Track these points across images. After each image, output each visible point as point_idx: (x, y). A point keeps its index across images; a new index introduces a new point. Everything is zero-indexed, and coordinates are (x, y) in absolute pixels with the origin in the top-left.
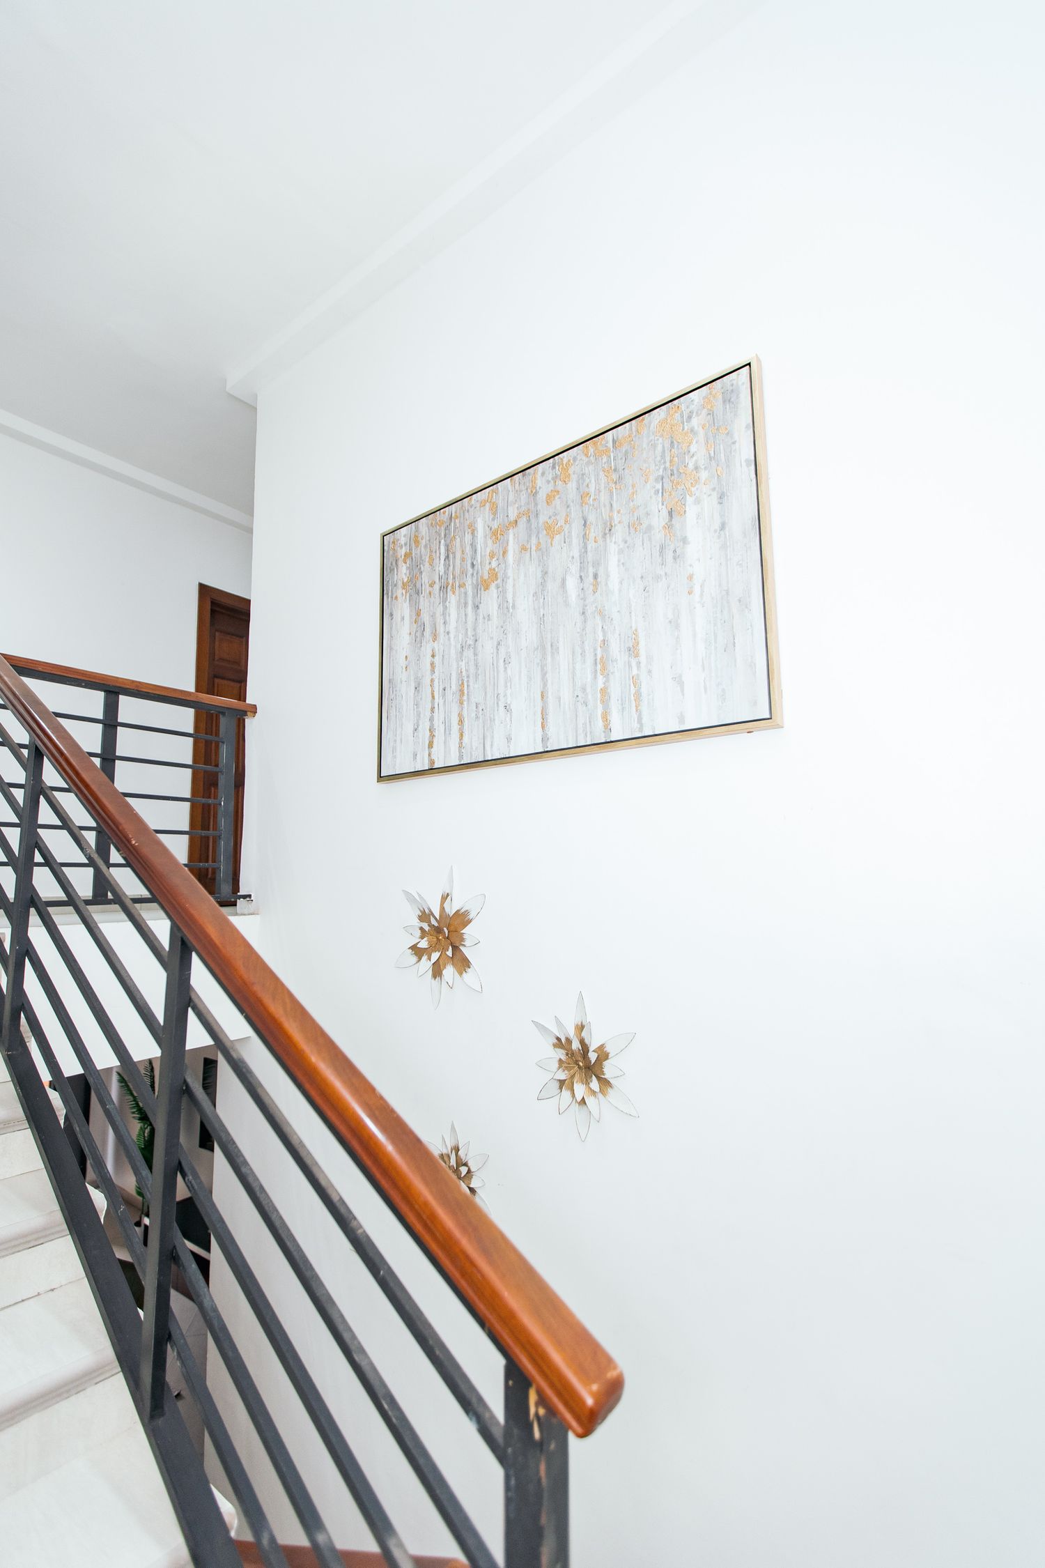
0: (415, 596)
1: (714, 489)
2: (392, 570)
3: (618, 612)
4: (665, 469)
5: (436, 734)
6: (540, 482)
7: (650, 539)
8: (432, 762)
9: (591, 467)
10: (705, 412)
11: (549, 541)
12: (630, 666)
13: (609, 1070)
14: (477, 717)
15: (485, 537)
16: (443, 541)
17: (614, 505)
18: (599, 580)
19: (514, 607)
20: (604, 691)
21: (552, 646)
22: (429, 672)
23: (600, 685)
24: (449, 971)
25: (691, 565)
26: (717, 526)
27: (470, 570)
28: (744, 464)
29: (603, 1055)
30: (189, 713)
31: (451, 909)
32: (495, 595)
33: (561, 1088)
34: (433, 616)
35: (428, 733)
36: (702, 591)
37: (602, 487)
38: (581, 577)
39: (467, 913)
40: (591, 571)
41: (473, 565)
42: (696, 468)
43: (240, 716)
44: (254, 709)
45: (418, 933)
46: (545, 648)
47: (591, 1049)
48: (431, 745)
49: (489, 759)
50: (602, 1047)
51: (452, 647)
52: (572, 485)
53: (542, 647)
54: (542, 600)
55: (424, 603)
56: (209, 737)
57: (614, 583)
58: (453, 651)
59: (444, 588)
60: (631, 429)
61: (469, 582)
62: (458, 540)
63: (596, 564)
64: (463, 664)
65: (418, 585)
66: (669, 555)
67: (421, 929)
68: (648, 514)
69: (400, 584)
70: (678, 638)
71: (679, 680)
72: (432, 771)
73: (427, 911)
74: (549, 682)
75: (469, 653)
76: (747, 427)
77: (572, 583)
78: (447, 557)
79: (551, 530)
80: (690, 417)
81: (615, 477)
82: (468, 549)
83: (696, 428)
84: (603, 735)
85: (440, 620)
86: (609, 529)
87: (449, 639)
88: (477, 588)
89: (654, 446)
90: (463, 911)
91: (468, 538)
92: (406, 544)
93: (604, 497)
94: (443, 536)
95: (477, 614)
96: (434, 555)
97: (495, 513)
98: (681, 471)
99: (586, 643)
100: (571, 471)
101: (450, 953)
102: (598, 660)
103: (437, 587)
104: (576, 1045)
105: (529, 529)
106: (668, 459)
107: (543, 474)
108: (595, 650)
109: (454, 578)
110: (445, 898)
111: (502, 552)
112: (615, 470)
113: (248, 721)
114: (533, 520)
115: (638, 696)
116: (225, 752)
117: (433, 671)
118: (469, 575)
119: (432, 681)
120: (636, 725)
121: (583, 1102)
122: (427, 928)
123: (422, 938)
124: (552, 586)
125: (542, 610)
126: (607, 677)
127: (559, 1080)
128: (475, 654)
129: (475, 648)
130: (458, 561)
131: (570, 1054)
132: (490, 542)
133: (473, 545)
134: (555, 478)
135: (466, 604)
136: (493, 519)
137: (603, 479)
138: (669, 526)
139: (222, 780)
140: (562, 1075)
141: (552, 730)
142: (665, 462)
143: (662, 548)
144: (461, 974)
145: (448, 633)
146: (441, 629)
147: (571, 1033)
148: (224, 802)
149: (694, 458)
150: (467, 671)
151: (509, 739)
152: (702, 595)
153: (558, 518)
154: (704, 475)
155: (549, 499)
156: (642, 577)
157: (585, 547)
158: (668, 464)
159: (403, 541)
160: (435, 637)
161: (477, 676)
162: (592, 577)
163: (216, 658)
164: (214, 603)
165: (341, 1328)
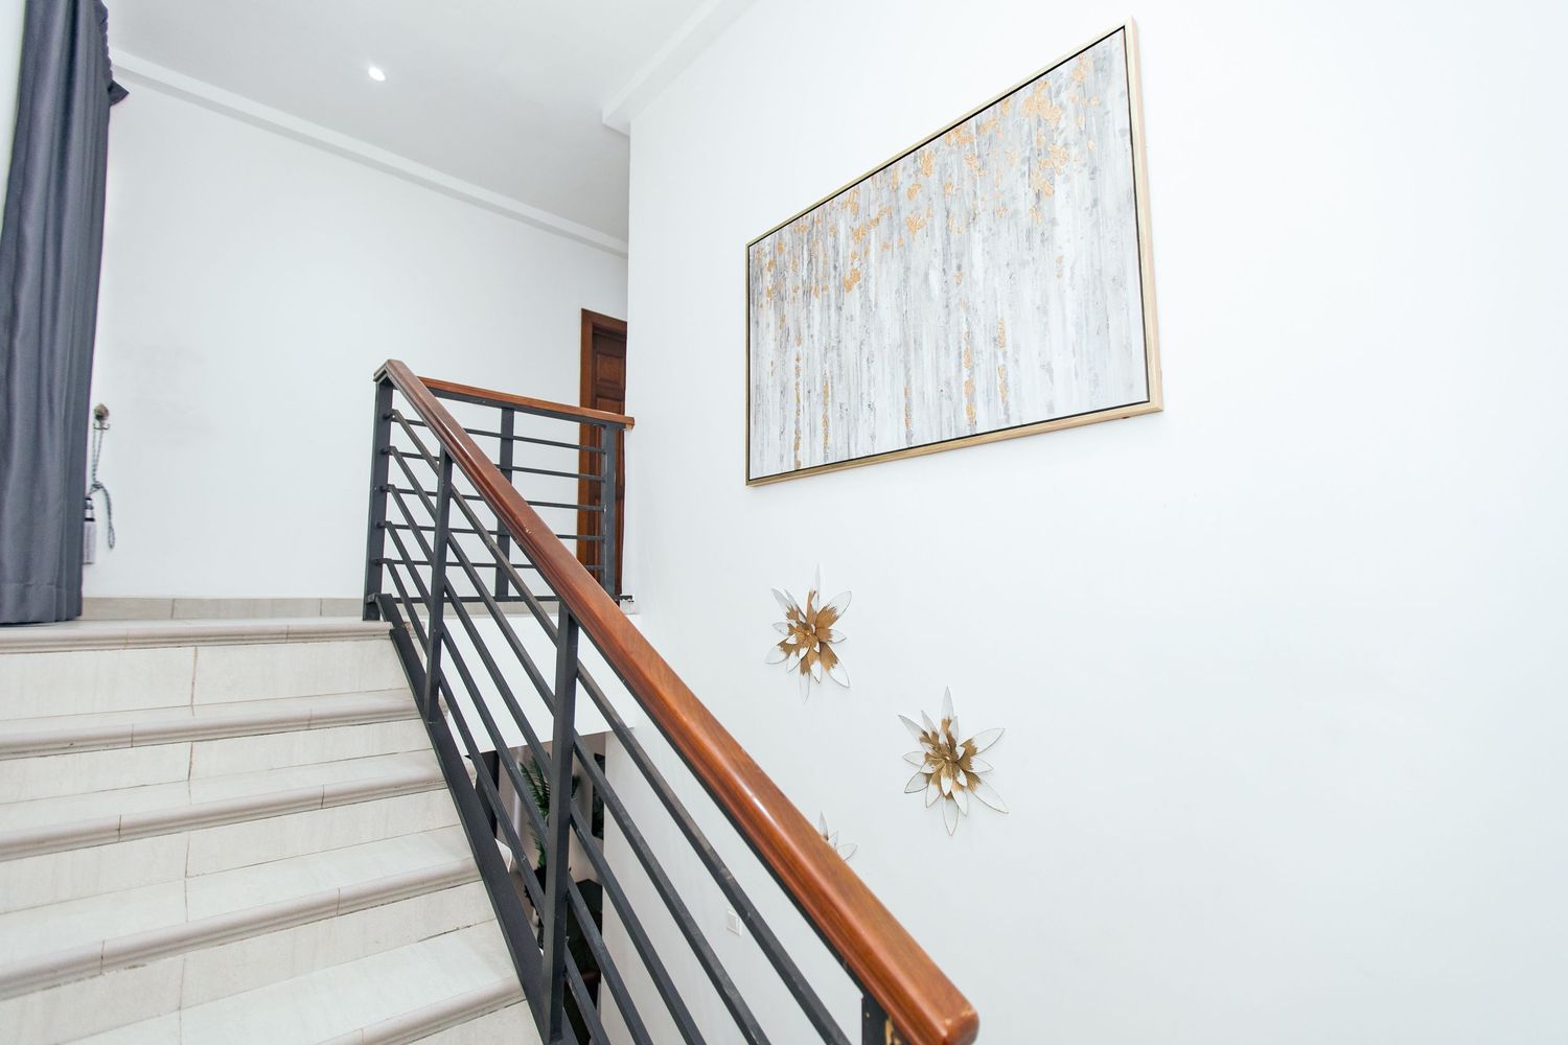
0: (779, 303)
1: (1085, 165)
2: (757, 279)
3: (984, 302)
4: (1032, 149)
5: (802, 436)
6: (901, 176)
7: (1016, 225)
8: (798, 463)
9: (953, 157)
10: (1075, 84)
11: (911, 236)
12: (996, 357)
13: (977, 765)
14: (841, 418)
15: (847, 237)
16: (805, 247)
17: (978, 193)
18: (962, 271)
19: (876, 304)
20: (970, 384)
21: (915, 342)
22: (793, 377)
23: (965, 378)
24: (816, 667)
25: (1060, 248)
26: (1088, 203)
27: (833, 273)
28: (1118, 134)
29: (971, 750)
30: (576, 426)
31: (818, 607)
32: (858, 296)
33: (928, 782)
34: (797, 321)
35: (794, 436)
36: (1073, 274)
37: (966, 177)
38: (944, 270)
39: (833, 610)
40: (954, 263)
41: (835, 268)
42: (1066, 145)
43: (620, 428)
44: (632, 422)
45: (787, 630)
46: (908, 345)
47: (958, 744)
48: (797, 447)
49: (854, 457)
50: (969, 742)
51: (817, 350)
52: (935, 177)
53: (906, 344)
54: (904, 297)
55: (788, 308)
56: (593, 448)
57: (978, 273)
58: (817, 354)
59: (807, 293)
60: (995, 112)
61: (832, 285)
62: (821, 243)
63: (960, 255)
64: (827, 366)
65: (783, 291)
66: (1037, 238)
67: (790, 626)
68: (1014, 198)
69: (765, 292)
70: (1046, 323)
71: (1048, 368)
72: (798, 473)
73: (795, 608)
74: (913, 378)
75: (832, 355)
76: (1122, 95)
77: (935, 277)
78: (810, 262)
79: (913, 226)
80: (1058, 93)
81: (978, 163)
82: (831, 252)
83: (1065, 102)
84: (968, 428)
85: (804, 325)
86: (972, 218)
87: (813, 342)
88: (839, 289)
89: (1020, 127)
90: (829, 608)
91: (830, 240)
92: (770, 252)
93: (967, 186)
94: (805, 240)
95: (840, 315)
96: (797, 260)
97: (857, 214)
98: (1049, 149)
99: (950, 336)
100: (933, 162)
101: (817, 649)
102: (963, 354)
103: (800, 292)
104: (943, 740)
105: (891, 226)
106: (1035, 138)
107: (904, 168)
108: (959, 342)
109: (817, 282)
110: (811, 596)
111: (863, 253)
112: (979, 157)
113: (627, 434)
114: (895, 217)
115: (1005, 386)
116: (606, 462)
117: (798, 375)
118: (832, 278)
119: (797, 384)
120: (1003, 417)
121: (950, 796)
122: (795, 625)
123: (790, 634)
124: (915, 282)
125: (904, 307)
126: (972, 369)
127: (926, 774)
128: (839, 355)
129: (838, 349)
130: (821, 265)
131: (937, 747)
132: (851, 243)
133: (835, 247)
134: (916, 173)
135: (829, 306)
136: (855, 220)
137: (966, 167)
138: (1037, 208)
139: (604, 488)
140: (929, 770)
141: (916, 426)
142: (1031, 143)
143: (1029, 232)
144: (828, 669)
145: (812, 336)
146: (805, 333)
147: (939, 728)
148: (606, 508)
149: (1063, 135)
150: (831, 372)
151: (873, 437)
152: (1072, 277)
153: (920, 211)
154: (1074, 151)
155: (911, 194)
156: (1008, 264)
157: (948, 239)
158: (1035, 144)
159: (767, 249)
160: (799, 341)
161: (841, 376)
162: (955, 266)
163: (598, 379)
164: (595, 327)
165: (713, 965)
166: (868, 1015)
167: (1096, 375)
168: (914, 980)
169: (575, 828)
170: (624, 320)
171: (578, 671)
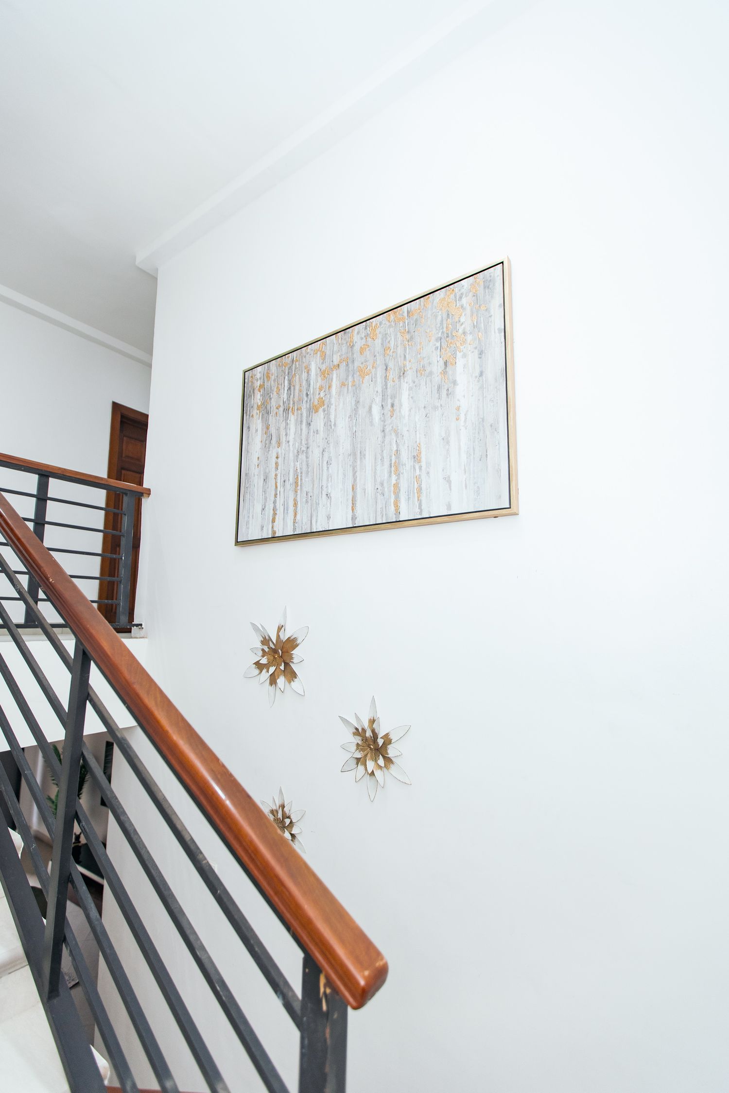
0: (266, 415)
1: (476, 348)
2: (250, 396)
3: (408, 431)
4: (443, 332)
5: (278, 512)
6: (356, 338)
7: (431, 381)
8: (274, 532)
9: (392, 329)
10: (471, 294)
11: (361, 380)
12: (414, 468)
13: (391, 752)
14: (307, 502)
15: (317, 375)
16: (286, 377)
17: (407, 356)
18: (395, 408)
19: (335, 425)
20: (397, 486)
21: (360, 453)
22: (274, 469)
23: (394, 481)
24: (281, 681)
25: (458, 400)
26: (477, 373)
27: (305, 398)
28: (497, 331)
29: (388, 741)
30: (103, 493)
31: (284, 637)
32: (322, 416)
33: (357, 764)
34: (278, 429)
35: (272, 512)
36: (466, 419)
37: (399, 344)
38: (382, 405)
39: (295, 639)
40: (390, 401)
41: (307, 395)
42: (464, 333)
43: (139, 496)
44: (148, 492)
45: (261, 653)
46: (356, 455)
47: (380, 736)
48: (273, 521)
49: (315, 531)
50: (387, 735)
51: (291, 452)
52: (378, 342)
53: (354, 454)
54: (355, 421)
55: (272, 420)
56: (116, 510)
57: (405, 410)
58: (291, 455)
59: (286, 410)
60: (420, 304)
61: (304, 407)
62: (298, 377)
63: (393, 397)
64: (298, 464)
65: (268, 407)
66: (444, 392)
67: (263, 650)
68: (430, 364)
69: (255, 406)
70: (448, 450)
71: (448, 480)
72: (274, 539)
73: (267, 638)
74: (358, 478)
75: (302, 457)
76: (500, 306)
77: (376, 410)
78: (289, 389)
79: (363, 373)
80: (461, 298)
81: (408, 336)
82: (304, 383)
83: (465, 305)
84: (394, 516)
85: (283, 433)
86: (403, 373)
87: (289, 446)
88: (309, 411)
89: (436, 317)
90: (292, 638)
91: (304, 375)
92: (260, 378)
93: (400, 351)
94: (287, 373)
95: (309, 429)
96: (280, 386)
97: (324, 359)
98: (454, 335)
99: (385, 452)
100: (378, 331)
101: (282, 667)
102: (393, 465)
103: (281, 409)
104: (369, 734)
105: (347, 370)
106: (445, 325)
107: (358, 333)
108: (391, 457)
109: (294, 403)
110: (280, 628)
111: (327, 387)
112: (408, 332)
113: (144, 500)
114: (350, 365)
115: (420, 489)
116: (126, 522)
117: (277, 468)
118: (304, 402)
119: (276, 475)
120: (418, 510)
121: (372, 774)
122: (267, 650)
123: (263, 656)
124: (362, 411)
125: (354, 428)
126: (398, 476)
127: (357, 758)
128: (307, 457)
129: (307, 453)
130: (297, 391)
131: (365, 739)
132: (319, 379)
133: (308, 381)
134: (367, 336)
135: (301, 421)
136: (323, 363)
137: (400, 338)
138: (444, 372)
139: (124, 542)
140: (359, 755)
141: (359, 511)
142: (443, 328)
143: (439, 388)
144: (290, 682)
145: (288, 442)
146: (283, 439)
147: (366, 725)
148: (124, 557)
149: (463, 326)
150: (301, 469)
151: (329, 517)
152: (465, 421)
153: (368, 363)
154: (469, 338)
155: (362, 351)
156: (425, 407)
157: (386, 385)
158: (445, 330)
159: (258, 376)
160: (279, 444)
161: (307, 472)
162: (390, 406)
163: (124, 455)
164: (122, 416)
165: (188, 932)
166: (307, 970)
167: (478, 488)
168: (342, 942)
169: (79, 822)
170: (147, 413)
171: (89, 694)
